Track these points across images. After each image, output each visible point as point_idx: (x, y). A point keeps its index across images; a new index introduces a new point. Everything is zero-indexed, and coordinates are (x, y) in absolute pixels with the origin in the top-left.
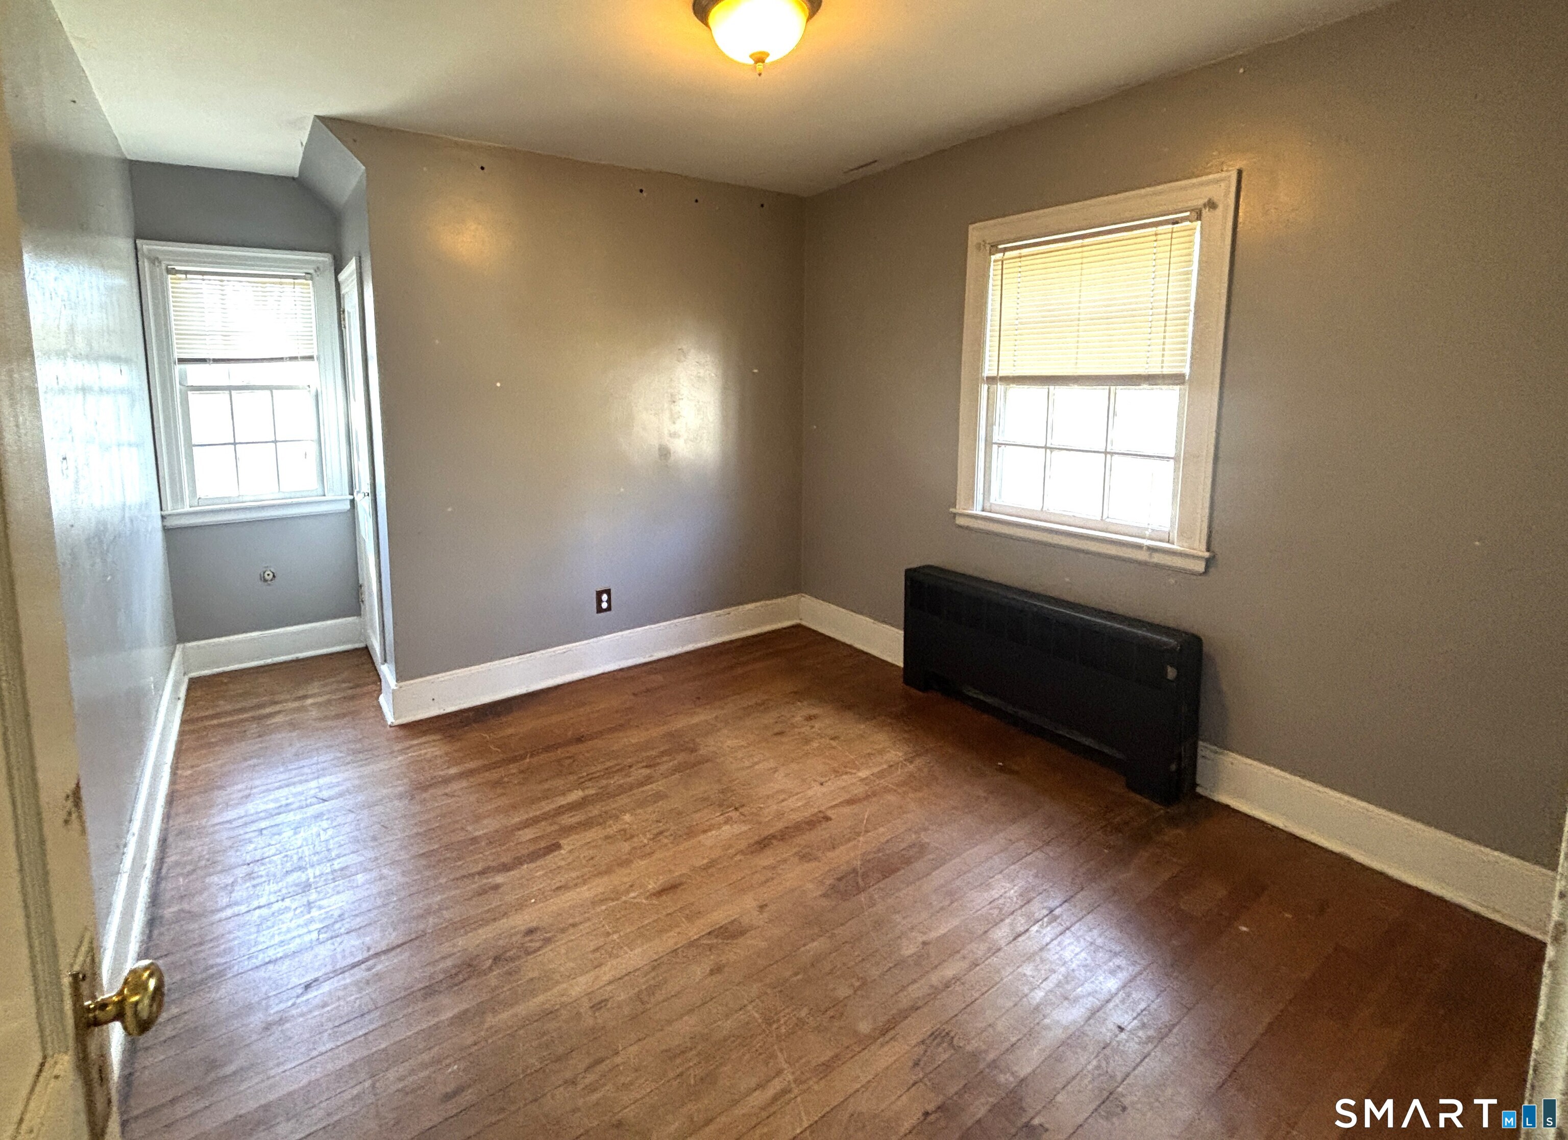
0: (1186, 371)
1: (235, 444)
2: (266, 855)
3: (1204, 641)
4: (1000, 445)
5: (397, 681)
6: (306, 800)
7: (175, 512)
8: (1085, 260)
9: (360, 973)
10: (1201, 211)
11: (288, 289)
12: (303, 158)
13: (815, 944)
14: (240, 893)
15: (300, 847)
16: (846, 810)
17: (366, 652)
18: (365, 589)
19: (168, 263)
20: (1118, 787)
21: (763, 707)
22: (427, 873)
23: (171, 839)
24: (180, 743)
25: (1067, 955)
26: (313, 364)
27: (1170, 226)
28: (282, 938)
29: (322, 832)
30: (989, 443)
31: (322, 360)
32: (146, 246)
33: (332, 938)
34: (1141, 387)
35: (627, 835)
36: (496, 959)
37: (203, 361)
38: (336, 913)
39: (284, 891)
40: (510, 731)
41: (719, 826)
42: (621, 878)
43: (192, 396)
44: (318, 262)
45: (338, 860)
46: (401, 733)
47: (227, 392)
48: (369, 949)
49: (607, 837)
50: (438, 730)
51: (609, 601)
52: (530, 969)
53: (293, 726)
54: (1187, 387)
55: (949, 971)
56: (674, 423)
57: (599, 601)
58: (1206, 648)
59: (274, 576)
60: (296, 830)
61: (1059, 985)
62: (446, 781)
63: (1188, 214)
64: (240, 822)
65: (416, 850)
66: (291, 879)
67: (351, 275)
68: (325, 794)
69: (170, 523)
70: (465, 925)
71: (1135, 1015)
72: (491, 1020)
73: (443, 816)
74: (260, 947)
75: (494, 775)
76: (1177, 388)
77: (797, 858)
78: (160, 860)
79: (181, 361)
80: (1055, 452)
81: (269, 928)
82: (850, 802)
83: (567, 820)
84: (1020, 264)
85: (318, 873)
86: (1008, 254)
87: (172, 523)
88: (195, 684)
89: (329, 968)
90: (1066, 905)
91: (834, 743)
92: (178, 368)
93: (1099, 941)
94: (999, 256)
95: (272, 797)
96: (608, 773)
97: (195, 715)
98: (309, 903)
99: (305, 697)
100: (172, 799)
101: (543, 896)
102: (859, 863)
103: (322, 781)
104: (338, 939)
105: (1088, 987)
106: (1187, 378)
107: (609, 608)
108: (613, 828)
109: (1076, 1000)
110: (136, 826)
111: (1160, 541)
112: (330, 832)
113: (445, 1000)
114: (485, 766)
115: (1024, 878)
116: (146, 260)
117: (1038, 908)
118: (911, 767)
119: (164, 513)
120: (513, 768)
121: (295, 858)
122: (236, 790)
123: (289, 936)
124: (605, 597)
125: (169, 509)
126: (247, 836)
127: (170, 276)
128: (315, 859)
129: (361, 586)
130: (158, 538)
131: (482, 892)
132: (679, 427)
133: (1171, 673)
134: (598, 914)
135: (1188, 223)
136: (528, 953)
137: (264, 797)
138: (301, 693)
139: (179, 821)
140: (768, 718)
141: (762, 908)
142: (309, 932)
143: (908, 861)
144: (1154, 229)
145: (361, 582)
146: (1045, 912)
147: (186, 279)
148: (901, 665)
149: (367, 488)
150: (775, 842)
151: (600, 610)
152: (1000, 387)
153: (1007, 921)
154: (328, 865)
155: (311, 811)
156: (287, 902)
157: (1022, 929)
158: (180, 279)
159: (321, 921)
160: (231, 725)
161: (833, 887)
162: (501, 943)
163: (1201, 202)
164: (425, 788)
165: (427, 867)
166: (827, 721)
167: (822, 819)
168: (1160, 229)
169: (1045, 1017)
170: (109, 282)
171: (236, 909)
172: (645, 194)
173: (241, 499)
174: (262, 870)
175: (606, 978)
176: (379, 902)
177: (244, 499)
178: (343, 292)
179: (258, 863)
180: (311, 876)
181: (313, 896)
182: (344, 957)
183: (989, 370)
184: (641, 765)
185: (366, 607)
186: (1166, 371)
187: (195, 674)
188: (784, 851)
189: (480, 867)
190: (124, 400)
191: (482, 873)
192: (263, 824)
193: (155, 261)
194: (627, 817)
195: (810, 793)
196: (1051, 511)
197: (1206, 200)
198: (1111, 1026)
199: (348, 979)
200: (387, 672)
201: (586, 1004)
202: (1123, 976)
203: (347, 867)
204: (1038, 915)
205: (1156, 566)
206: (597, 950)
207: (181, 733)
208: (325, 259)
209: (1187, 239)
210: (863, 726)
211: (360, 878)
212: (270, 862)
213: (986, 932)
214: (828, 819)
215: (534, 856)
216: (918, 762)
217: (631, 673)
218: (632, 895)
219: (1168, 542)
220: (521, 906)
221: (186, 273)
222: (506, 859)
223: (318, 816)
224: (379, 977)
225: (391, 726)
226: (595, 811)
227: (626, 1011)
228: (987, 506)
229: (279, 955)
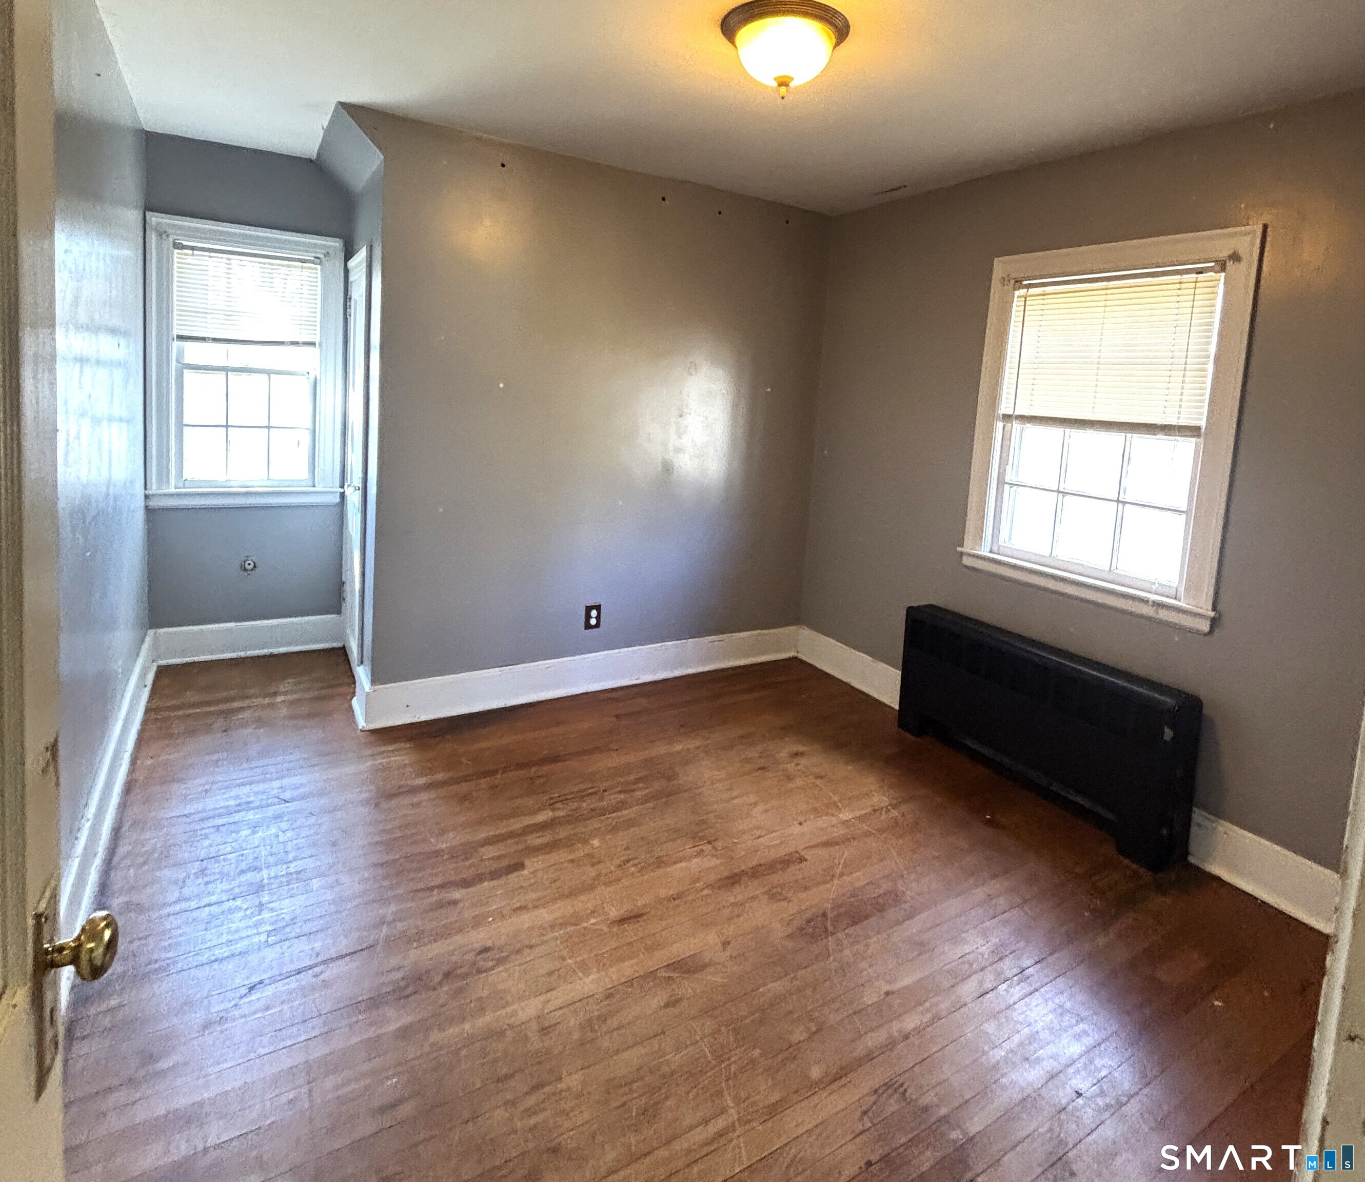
0: (1203, 423)
1: (227, 426)
2: (221, 853)
3: (1204, 702)
4: (1012, 485)
5: (372, 685)
6: (268, 799)
7: (160, 492)
8: (1108, 303)
9: (306, 978)
10: (1225, 262)
11: (297, 272)
12: (323, 141)
13: (776, 984)
14: (191, 889)
15: (258, 847)
16: (822, 852)
17: (343, 652)
18: (347, 588)
19: (175, 237)
20: (1109, 850)
21: (746, 740)
22: (386, 883)
23: (125, 828)
24: (141, 733)
25: (1033, 1015)
26: (315, 351)
27: (1194, 276)
28: (230, 938)
29: (280, 833)
30: (1001, 482)
31: (324, 347)
32: (154, 219)
33: (281, 941)
34: (1158, 436)
35: (594, 860)
36: (447, 975)
37: (203, 339)
38: (287, 918)
39: (237, 891)
40: (483, 745)
41: (691, 857)
42: (583, 903)
43: (187, 374)
44: (329, 247)
45: (295, 864)
46: (372, 739)
47: (224, 373)
48: (318, 955)
49: (572, 861)
50: (410, 739)
51: (598, 618)
52: (480, 989)
53: (260, 722)
54: (1202, 440)
55: (911, 1022)
56: (680, 438)
57: (588, 617)
58: (1205, 711)
59: (255, 566)
60: (255, 828)
61: (1021, 1044)
62: (414, 790)
63: (1213, 264)
64: (197, 817)
65: (375, 858)
66: (243, 878)
67: (360, 263)
68: (287, 795)
69: (153, 503)
70: (418, 938)
71: (1095, 1081)
72: (435, 1036)
73: (407, 826)
74: (208, 945)
75: (465, 787)
76: (1193, 440)
77: (766, 897)
78: (112, 850)
79: (181, 338)
80: (1068, 497)
81: (216, 926)
82: (827, 844)
83: (535, 840)
84: (1042, 302)
85: (273, 874)
86: (1032, 291)
87: (154, 503)
88: (162, 672)
89: (276, 972)
90: (1038, 966)
91: (818, 782)
92: (176, 344)
93: (1068, 1005)
94: (1023, 292)
95: (232, 794)
96: (582, 796)
97: (161, 704)
98: (261, 905)
99: (275, 694)
100: (128, 788)
101: (501, 915)
102: (829, 906)
103: (286, 781)
104: (287, 943)
105: (1050, 1049)
106: (1203, 430)
107: (597, 625)
108: (581, 851)
109: (1038, 1060)
110: (91, 812)
111: (1167, 597)
112: (289, 834)
113: (390, 1012)
114: (452, 778)
115: (999, 934)
116: (153, 233)
117: (1008, 967)
118: (894, 813)
119: (148, 492)
120: (484, 782)
121: (251, 857)
122: (196, 784)
123: (236, 936)
124: (594, 613)
125: (154, 489)
126: (204, 832)
127: (176, 251)
128: (271, 860)
129: (344, 583)
130: (139, 516)
131: (441, 905)
132: (686, 442)
133: (1168, 734)
134: (556, 939)
135: (1212, 274)
136: (479, 971)
137: (224, 793)
138: (272, 690)
139: (133, 812)
140: (753, 753)
141: (726, 944)
142: (258, 934)
143: (881, 909)
144: (1178, 277)
145: (344, 579)
146: (1015, 971)
147: (193, 255)
148: (897, 707)
149: (358, 482)
150: (745, 879)
151: (588, 626)
152: (1016, 426)
153: (974, 977)
154: (285, 867)
155: (271, 811)
156: (238, 902)
157: (990, 986)
158: (186, 254)
159: (272, 924)
160: (196, 717)
161: (801, 929)
162: (454, 958)
163: (1225, 254)
164: (391, 796)
165: (385, 877)
166: (814, 760)
167: (795, 859)
168: (1186, 277)
169: (1002, 1076)
170: (116, 252)
171: (184, 905)
172: (667, 202)
173: (228, 484)
174: (215, 867)
175: (559, 1002)
176: (333, 908)
177: (233, 484)
178: (351, 279)
179: (213, 860)
180: (266, 876)
181: (266, 898)
182: (292, 962)
183: (1005, 408)
184: (615, 790)
185: (346, 607)
186: (1183, 422)
187: (163, 662)
188: (753, 888)
189: (438, 881)
190: (119, 374)
191: (442, 886)
192: (220, 821)
193: (162, 234)
194: (596, 842)
195: (788, 831)
196: (1059, 557)
197: (1231, 252)
198: (1069, 1090)
199: (293, 984)
200: (362, 674)
201: (534, 1026)
202: (1088, 1041)
203: (304, 870)
204: (1008, 974)
205: (1161, 622)
206: (550, 974)
207: (144, 723)
208: (336, 244)
209: (1209, 290)
210: (850, 768)
211: (316, 883)
212: (224, 860)
213: (953, 986)
214: (802, 859)
215: (495, 875)
216: (904, 808)
217: (614, 695)
218: (593, 921)
219: (1175, 598)
220: (478, 922)
221: (193, 248)
222: (467, 874)
223: (278, 817)
224: (326, 984)
225: (361, 731)
226: (563, 833)
227: (576, 1036)
228: (995, 549)
229: (226, 954)
